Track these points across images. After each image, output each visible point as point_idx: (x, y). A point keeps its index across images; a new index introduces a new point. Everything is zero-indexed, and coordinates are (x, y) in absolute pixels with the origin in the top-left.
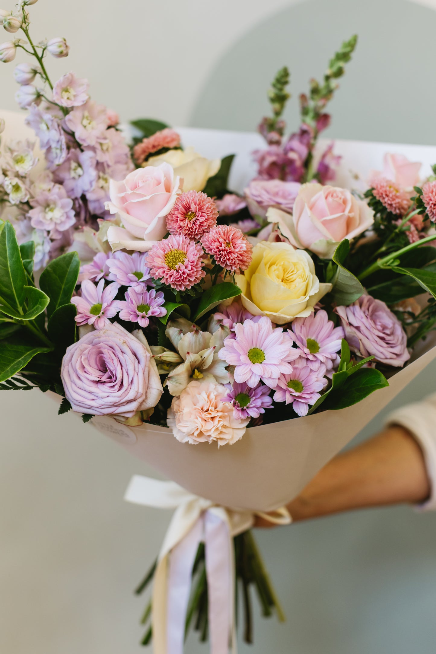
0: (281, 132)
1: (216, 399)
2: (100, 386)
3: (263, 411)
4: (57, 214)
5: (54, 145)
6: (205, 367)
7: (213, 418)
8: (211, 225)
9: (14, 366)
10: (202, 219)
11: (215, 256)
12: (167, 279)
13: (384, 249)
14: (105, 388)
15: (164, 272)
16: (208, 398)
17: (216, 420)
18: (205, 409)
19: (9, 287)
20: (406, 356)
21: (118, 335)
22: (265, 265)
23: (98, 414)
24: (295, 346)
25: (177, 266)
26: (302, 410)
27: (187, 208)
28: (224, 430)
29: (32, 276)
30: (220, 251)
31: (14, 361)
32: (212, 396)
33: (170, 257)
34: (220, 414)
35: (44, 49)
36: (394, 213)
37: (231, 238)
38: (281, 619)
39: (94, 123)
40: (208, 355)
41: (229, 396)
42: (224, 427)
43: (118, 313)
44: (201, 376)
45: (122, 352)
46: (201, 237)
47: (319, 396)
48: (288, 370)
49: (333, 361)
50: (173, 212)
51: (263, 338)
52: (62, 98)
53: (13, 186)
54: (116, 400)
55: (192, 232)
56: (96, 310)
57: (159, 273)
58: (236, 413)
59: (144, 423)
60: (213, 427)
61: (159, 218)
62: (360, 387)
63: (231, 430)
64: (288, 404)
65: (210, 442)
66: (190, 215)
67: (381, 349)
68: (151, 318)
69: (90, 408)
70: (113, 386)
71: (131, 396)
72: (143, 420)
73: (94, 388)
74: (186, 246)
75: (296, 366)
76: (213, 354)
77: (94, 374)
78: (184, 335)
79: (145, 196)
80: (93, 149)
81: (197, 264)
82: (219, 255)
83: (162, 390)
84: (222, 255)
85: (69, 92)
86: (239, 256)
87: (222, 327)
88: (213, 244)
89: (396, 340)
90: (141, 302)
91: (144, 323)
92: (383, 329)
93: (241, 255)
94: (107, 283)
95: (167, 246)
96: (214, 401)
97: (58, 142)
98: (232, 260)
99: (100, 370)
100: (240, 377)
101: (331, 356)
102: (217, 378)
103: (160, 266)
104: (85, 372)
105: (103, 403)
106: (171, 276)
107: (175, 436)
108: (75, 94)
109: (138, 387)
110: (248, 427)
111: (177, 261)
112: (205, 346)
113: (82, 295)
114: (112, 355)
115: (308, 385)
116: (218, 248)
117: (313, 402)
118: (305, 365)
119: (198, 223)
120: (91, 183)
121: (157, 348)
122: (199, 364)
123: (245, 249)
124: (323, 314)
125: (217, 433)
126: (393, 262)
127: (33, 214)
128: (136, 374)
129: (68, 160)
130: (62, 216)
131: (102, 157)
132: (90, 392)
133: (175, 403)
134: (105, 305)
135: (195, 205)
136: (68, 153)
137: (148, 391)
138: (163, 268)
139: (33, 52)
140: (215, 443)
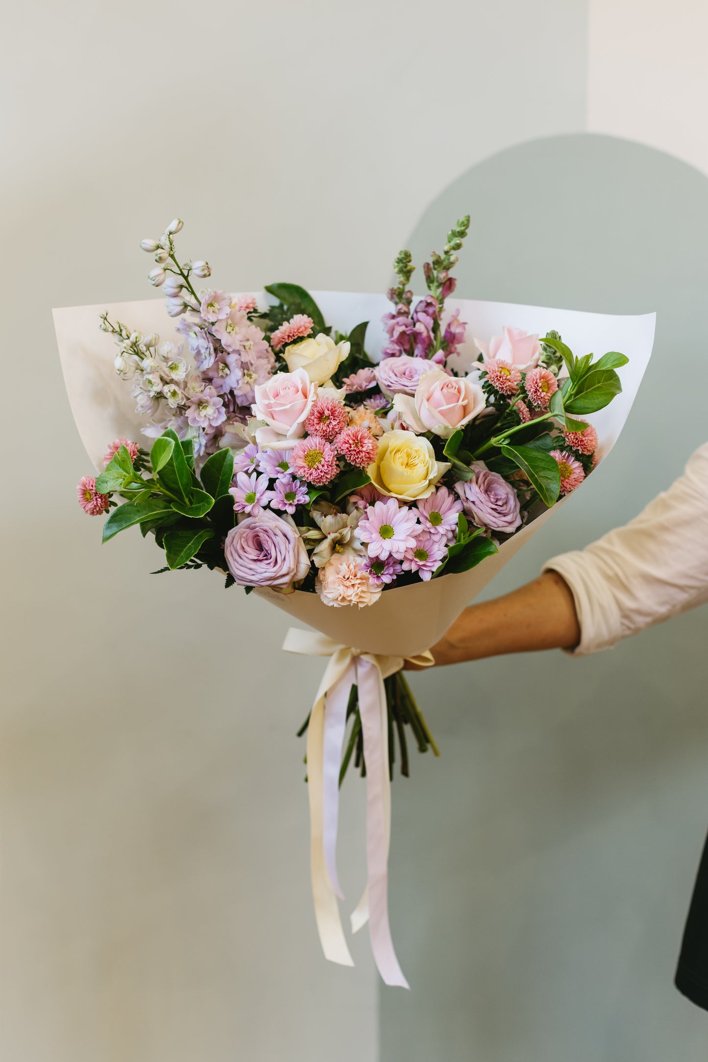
0: (409, 302)
1: (354, 569)
2: (258, 563)
3: (395, 577)
4: (209, 411)
5: (203, 351)
6: (345, 542)
7: (353, 585)
8: (343, 427)
9: (186, 550)
10: (334, 423)
11: (346, 456)
12: (308, 477)
13: (499, 425)
14: (263, 565)
15: (305, 471)
16: (348, 568)
17: (356, 588)
18: (346, 577)
19: (176, 482)
20: (518, 522)
21: (270, 520)
22: (391, 453)
23: (258, 586)
24: (419, 522)
25: (315, 467)
26: (426, 576)
27: (321, 414)
28: (363, 595)
29: (194, 469)
30: (350, 451)
31: (185, 546)
32: (352, 567)
33: (309, 457)
34: (359, 581)
35: (189, 270)
36: (506, 394)
37: (359, 439)
38: (436, 753)
39: (237, 329)
40: (346, 532)
41: (366, 565)
42: (363, 592)
43: (270, 502)
44: (341, 550)
45: (275, 535)
46: (334, 437)
47: (440, 563)
48: (412, 543)
49: (453, 531)
50: (309, 417)
51: (391, 518)
52: (208, 312)
53: (172, 393)
54: (272, 575)
55: (327, 434)
56: (250, 499)
57: (301, 473)
58: (372, 580)
59: (296, 590)
60: (354, 592)
61: (298, 423)
62: (476, 553)
63: (369, 594)
64: (415, 572)
65: (352, 605)
66: (325, 418)
67: (494, 519)
68: (297, 506)
69: (251, 581)
70: (269, 564)
71: (284, 570)
72: (295, 588)
73: (253, 565)
74: (322, 447)
75: (421, 538)
76: (350, 532)
77: (253, 553)
78: (325, 517)
79: (286, 405)
80: (238, 352)
81: (332, 463)
82: (349, 455)
83: (310, 564)
84: (352, 455)
85: (214, 307)
86: (367, 454)
87: (357, 508)
88: (344, 445)
89: (508, 509)
90: (288, 491)
91: (291, 510)
92: (496, 501)
93: (368, 453)
94: (259, 474)
95: (306, 448)
96: (353, 570)
97: (207, 348)
98: (361, 458)
99: (257, 550)
100: (373, 551)
101: (451, 528)
102: (355, 550)
103: (302, 466)
104: (245, 552)
105: (262, 578)
106: (311, 474)
107: (322, 600)
108: (219, 307)
109: (289, 564)
110: (383, 590)
111: (315, 461)
112: (345, 526)
113: (238, 486)
114: (267, 538)
115: (432, 553)
116: (348, 448)
117: (434, 569)
118: (429, 537)
119: (331, 426)
120: (238, 381)
121: (304, 529)
122: (340, 539)
123: (371, 448)
124: (444, 490)
125: (357, 597)
126: (503, 441)
127: (189, 413)
128: (287, 553)
129: (216, 362)
130: (215, 412)
131: (245, 358)
132: (250, 569)
133: (320, 573)
134: (258, 495)
135: (328, 411)
136: (216, 357)
137: (298, 565)
138: (304, 467)
139: (180, 273)
140: (356, 605)
